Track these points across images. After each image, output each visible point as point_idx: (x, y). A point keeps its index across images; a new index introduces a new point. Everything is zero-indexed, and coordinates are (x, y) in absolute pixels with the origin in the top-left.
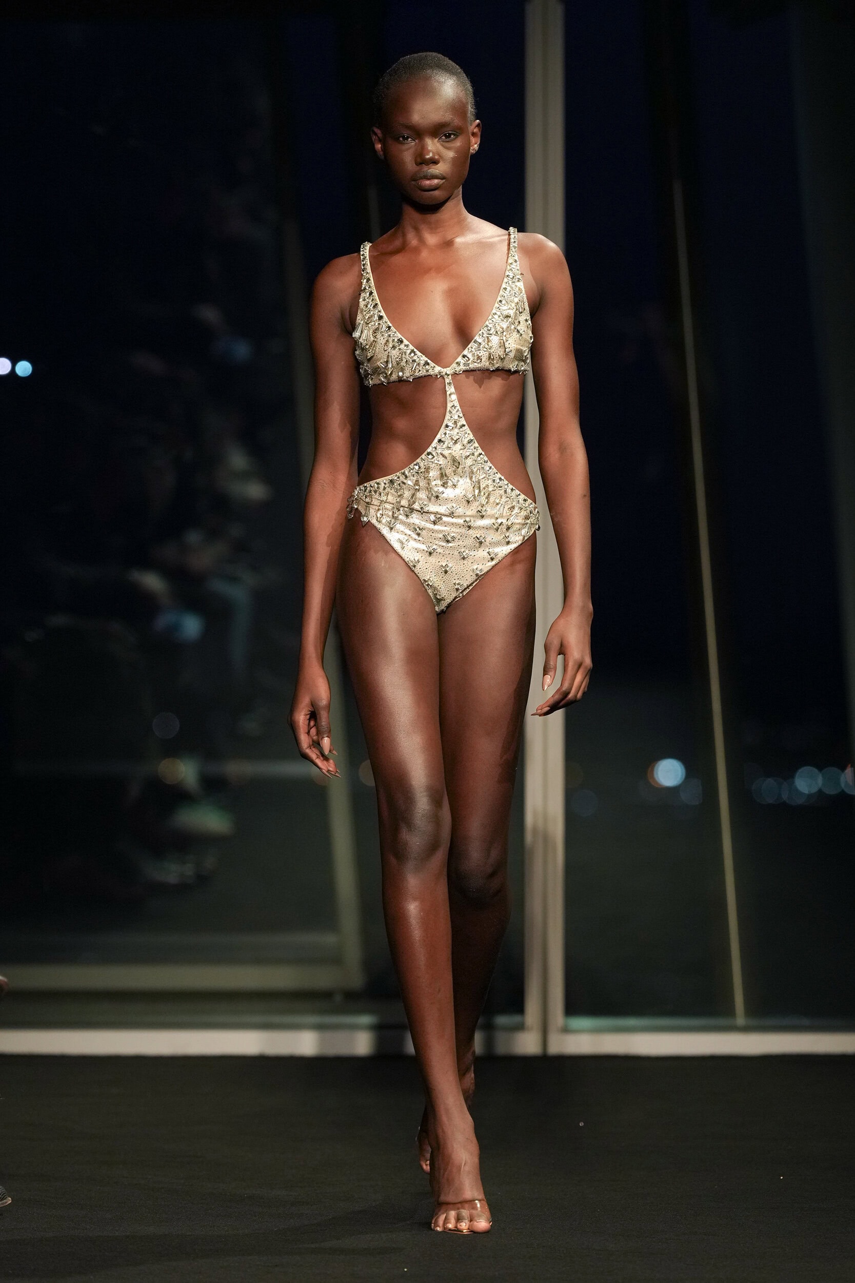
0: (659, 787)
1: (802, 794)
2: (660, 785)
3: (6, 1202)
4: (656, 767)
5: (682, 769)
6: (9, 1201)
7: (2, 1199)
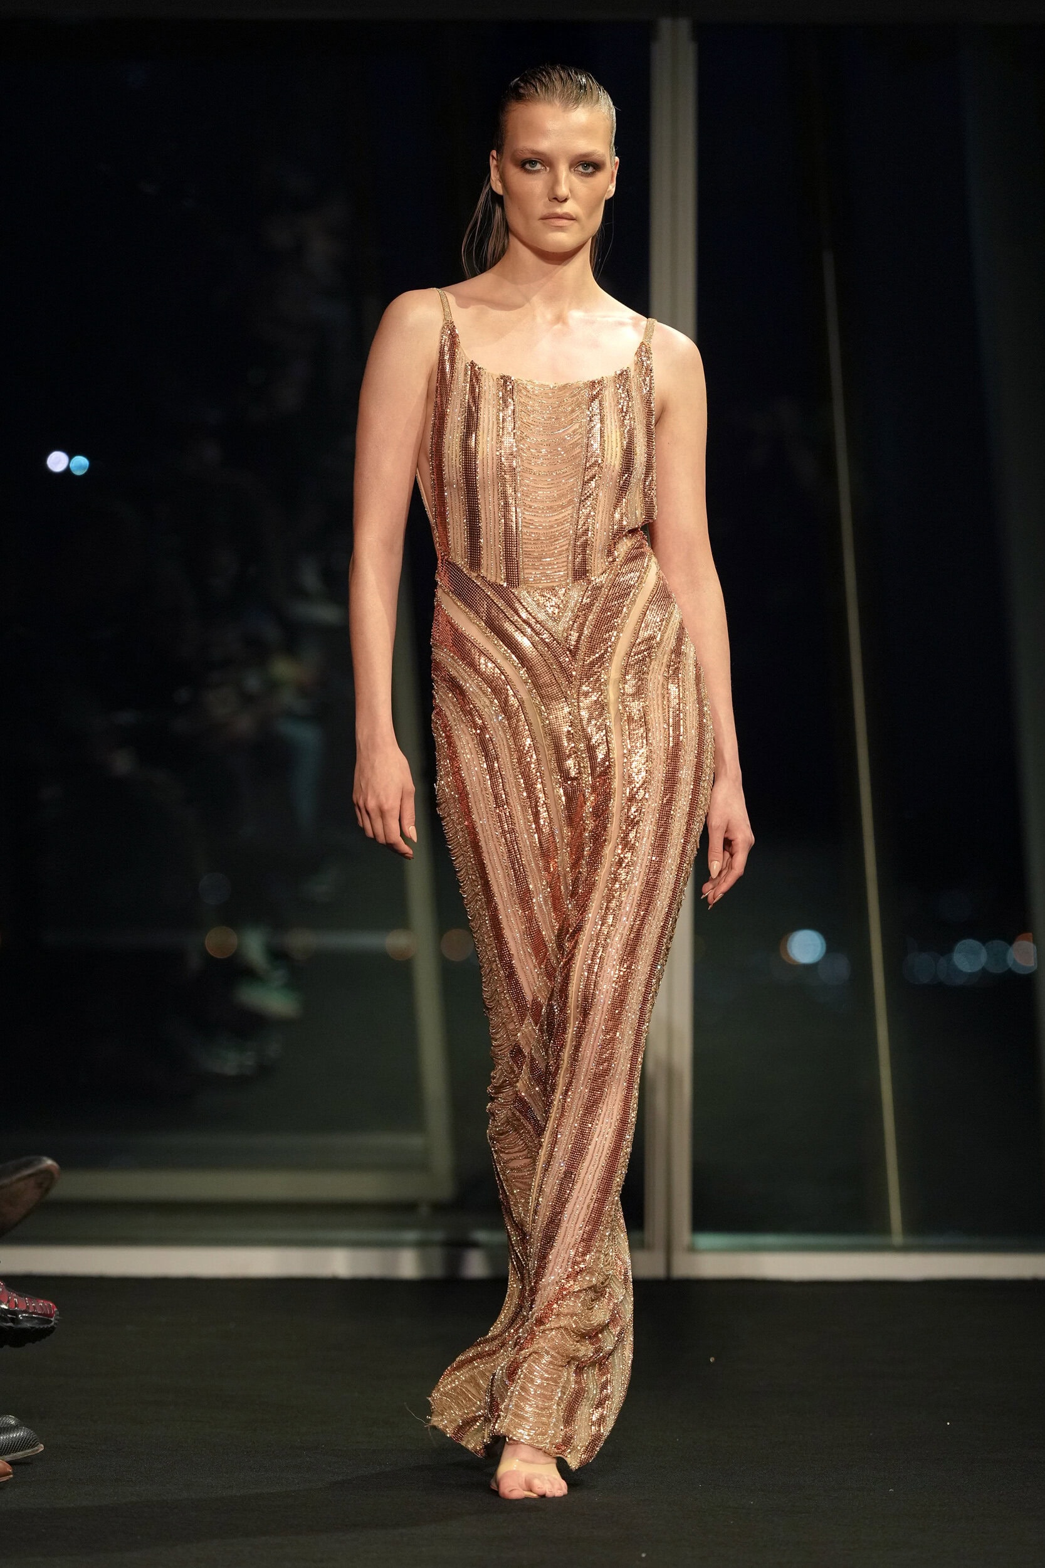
0: (793, 964)
1: (960, 972)
2: (795, 962)
3: (38, 1450)
4: (790, 939)
5: (822, 944)
6: (41, 1448)
7: (33, 1446)
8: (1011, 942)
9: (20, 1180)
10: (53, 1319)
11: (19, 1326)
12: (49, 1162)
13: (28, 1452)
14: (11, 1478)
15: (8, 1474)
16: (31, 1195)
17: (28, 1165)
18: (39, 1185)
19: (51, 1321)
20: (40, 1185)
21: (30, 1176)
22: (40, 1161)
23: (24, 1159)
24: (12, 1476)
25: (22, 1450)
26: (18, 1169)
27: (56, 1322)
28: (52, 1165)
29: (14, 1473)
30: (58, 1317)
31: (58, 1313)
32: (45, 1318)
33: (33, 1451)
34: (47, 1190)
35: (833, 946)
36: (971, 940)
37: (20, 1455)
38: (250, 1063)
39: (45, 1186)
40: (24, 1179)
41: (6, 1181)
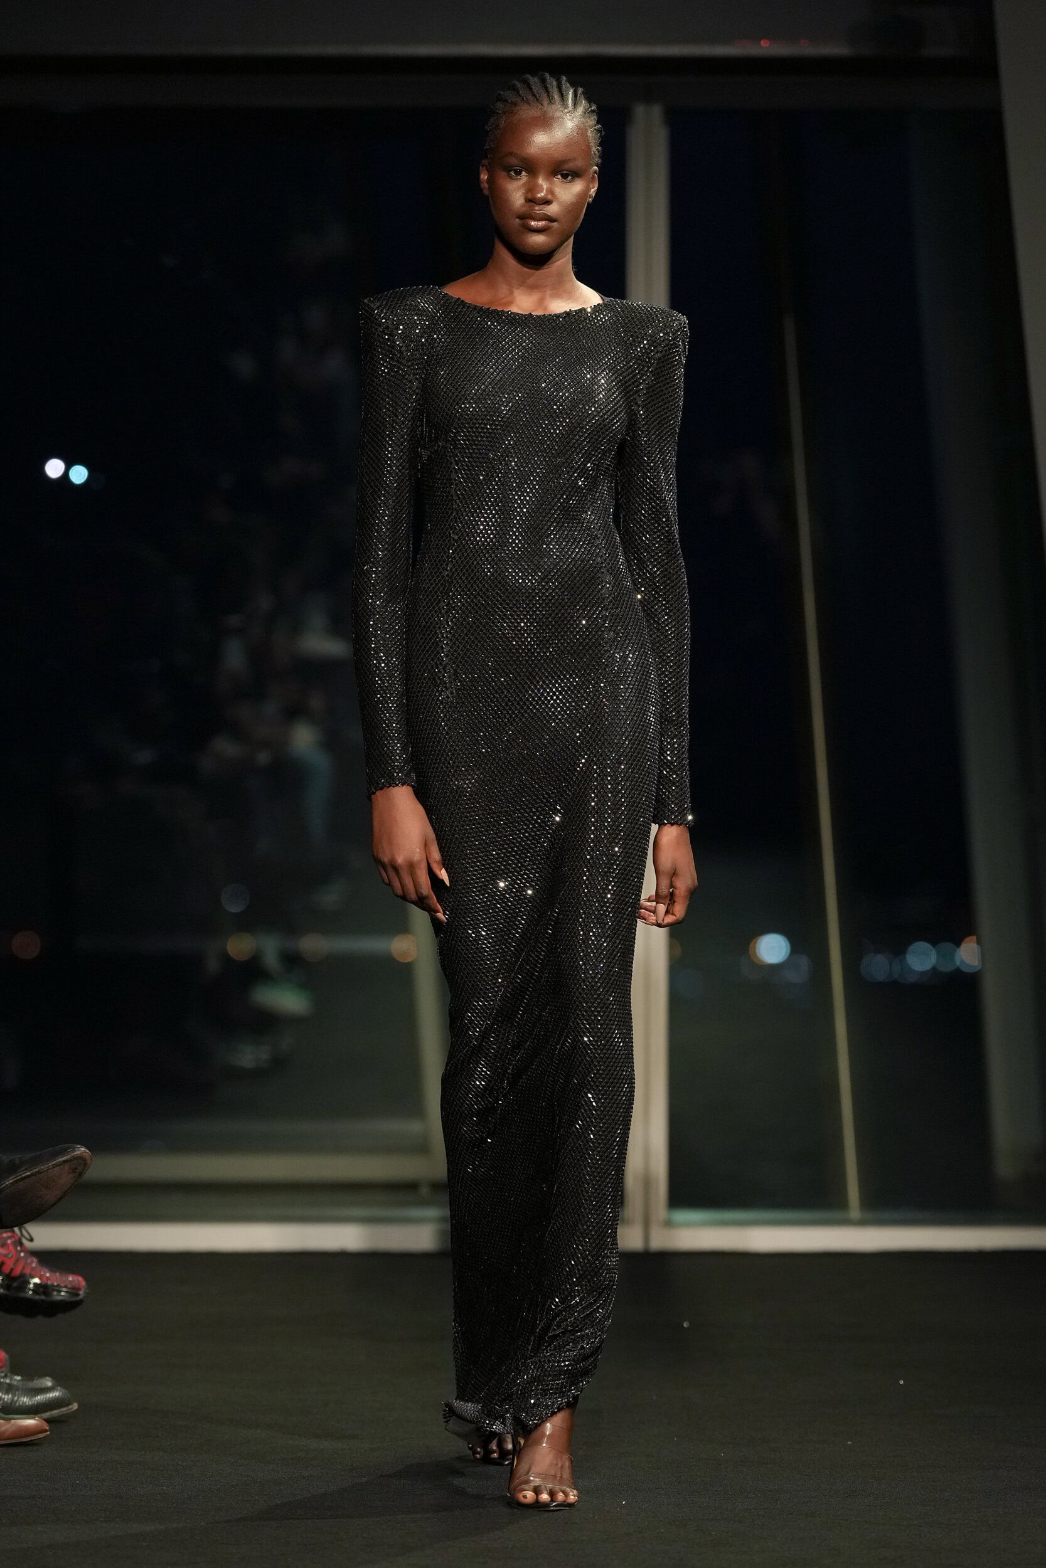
0: (760, 964)
1: (913, 971)
2: (763, 962)
3: (71, 1409)
4: (758, 942)
5: (787, 945)
6: (75, 1406)
7: (68, 1405)
8: (958, 944)
9: (54, 1166)
10: (81, 1293)
11: (52, 1298)
12: (82, 1150)
13: (62, 1410)
14: (47, 1435)
15: (46, 1431)
16: (66, 1179)
17: (63, 1152)
19: (80, 1295)
20: (74, 1170)
21: (64, 1162)
22: (74, 1149)
23: (58, 1147)
24: (48, 1433)
25: (57, 1409)
26: (55, 1155)
27: (84, 1295)
28: (85, 1153)
29: (50, 1430)
30: (87, 1291)
31: (86, 1287)
32: (74, 1291)
33: (66, 1410)
34: (81, 1174)
35: (796, 948)
36: (922, 943)
37: (55, 1412)
38: (265, 1056)
39: (79, 1171)
40: (60, 1165)
41: (43, 1167)
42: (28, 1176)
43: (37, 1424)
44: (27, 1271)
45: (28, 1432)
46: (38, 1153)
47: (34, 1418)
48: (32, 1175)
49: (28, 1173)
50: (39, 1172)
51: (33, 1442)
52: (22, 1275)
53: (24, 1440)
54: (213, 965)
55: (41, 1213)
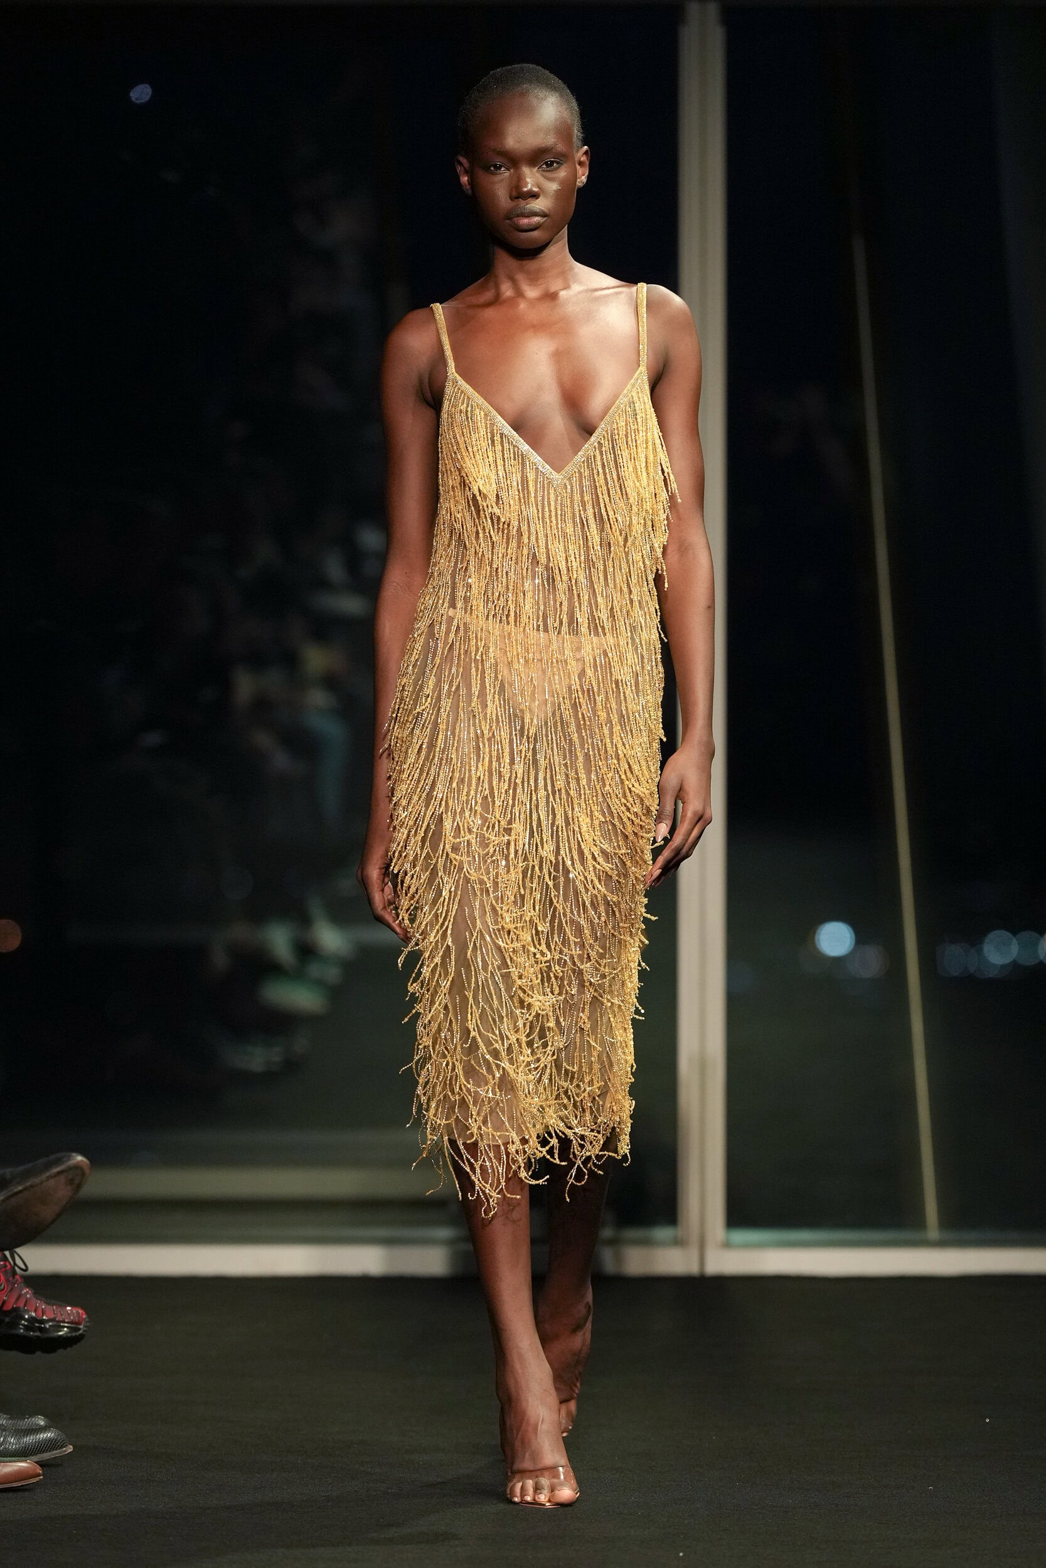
1: (991, 965)
3: (65, 1451)
4: (818, 931)
5: (851, 936)
6: (70, 1449)
7: (62, 1447)
9: (48, 1178)
10: (81, 1327)
11: (46, 1335)
12: (80, 1158)
13: (56, 1453)
14: (40, 1480)
15: (39, 1475)
16: (63, 1192)
17: (58, 1162)
18: (71, 1182)
19: (80, 1329)
21: (59, 1173)
22: (69, 1158)
23: (52, 1157)
24: (42, 1477)
25: (50, 1451)
26: (48, 1166)
27: (85, 1329)
28: (82, 1161)
29: (43, 1475)
30: (88, 1324)
31: (87, 1320)
32: (74, 1326)
33: (60, 1453)
34: (79, 1186)
35: (862, 938)
36: (1001, 931)
37: (46, 1456)
38: (277, 1059)
39: (76, 1182)
40: (55, 1176)
41: (35, 1180)
42: (20, 1192)
43: (28, 1467)
44: (21, 1304)
45: (20, 1476)
46: (30, 1165)
47: (25, 1461)
48: (25, 1189)
49: (20, 1188)
50: (31, 1186)
51: (25, 1487)
52: (15, 1310)
53: (15, 1485)
54: (220, 960)
55: (36, 1234)
